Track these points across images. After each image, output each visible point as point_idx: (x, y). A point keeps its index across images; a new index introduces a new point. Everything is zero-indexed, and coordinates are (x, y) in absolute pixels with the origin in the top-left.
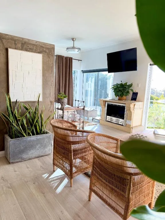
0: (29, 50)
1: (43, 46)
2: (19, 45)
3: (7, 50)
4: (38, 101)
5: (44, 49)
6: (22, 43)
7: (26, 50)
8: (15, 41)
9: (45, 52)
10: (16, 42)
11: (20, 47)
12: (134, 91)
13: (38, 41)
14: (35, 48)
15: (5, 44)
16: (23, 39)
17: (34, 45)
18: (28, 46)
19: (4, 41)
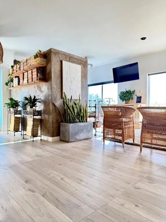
0: (73, 62)
1: (81, 60)
2: (68, 59)
3: (61, 62)
4: (80, 99)
5: (82, 62)
6: (70, 58)
7: (72, 62)
8: (65, 55)
9: (82, 64)
10: (66, 57)
11: (68, 60)
12: (138, 96)
13: (78, 57)
14: (76, 61)
15: (60, 58)
16: (70, 54)
17: (76, 59)
18: (73, 60)
19: (60, 55)
